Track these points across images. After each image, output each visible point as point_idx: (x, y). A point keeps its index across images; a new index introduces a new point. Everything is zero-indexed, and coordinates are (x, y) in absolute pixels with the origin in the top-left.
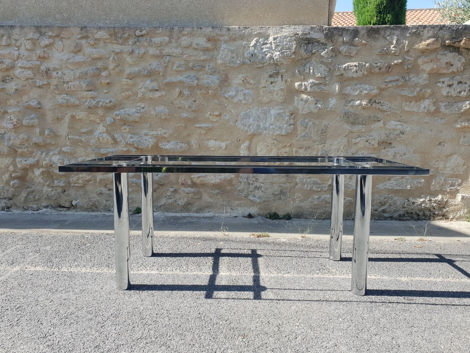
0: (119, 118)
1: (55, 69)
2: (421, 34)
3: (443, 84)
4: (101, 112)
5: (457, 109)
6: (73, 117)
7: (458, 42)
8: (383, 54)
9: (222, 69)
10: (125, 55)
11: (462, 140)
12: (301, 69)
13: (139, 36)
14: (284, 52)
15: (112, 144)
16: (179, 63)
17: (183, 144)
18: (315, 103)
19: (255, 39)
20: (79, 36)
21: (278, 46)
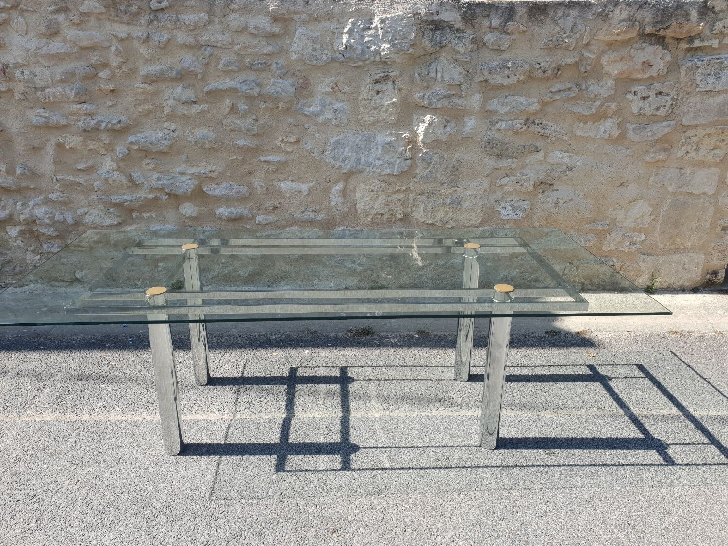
0: (136, 147)
1: (17, 66)
2: (610, 16)
3: (635, 95)
4: (105, 138)
5: (650, 134)
6: (60, 146)
7: (665, 29)
8: (551, 48)
9: (298, 68)
10: (136, 44)
11: (652, 178)
12: (424, 71)
13: (157, 10)
14: (396, 44)
15: (128, 188)
16: (228, 58)
17: (242, 187)
18: (443, 125)
19: (351, 20)
20: (51, 8)
21: (387, 32)
